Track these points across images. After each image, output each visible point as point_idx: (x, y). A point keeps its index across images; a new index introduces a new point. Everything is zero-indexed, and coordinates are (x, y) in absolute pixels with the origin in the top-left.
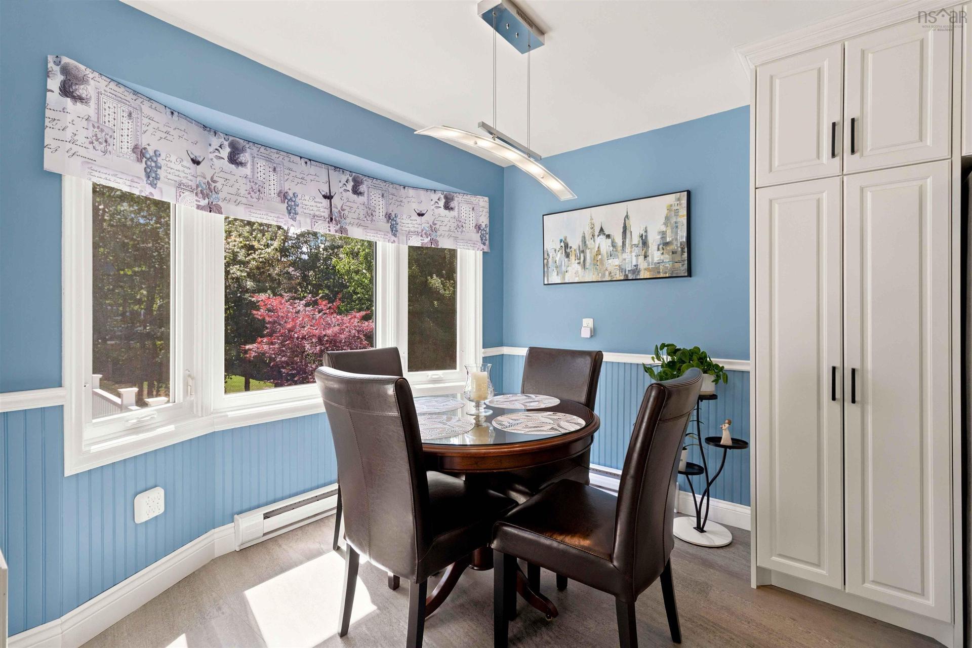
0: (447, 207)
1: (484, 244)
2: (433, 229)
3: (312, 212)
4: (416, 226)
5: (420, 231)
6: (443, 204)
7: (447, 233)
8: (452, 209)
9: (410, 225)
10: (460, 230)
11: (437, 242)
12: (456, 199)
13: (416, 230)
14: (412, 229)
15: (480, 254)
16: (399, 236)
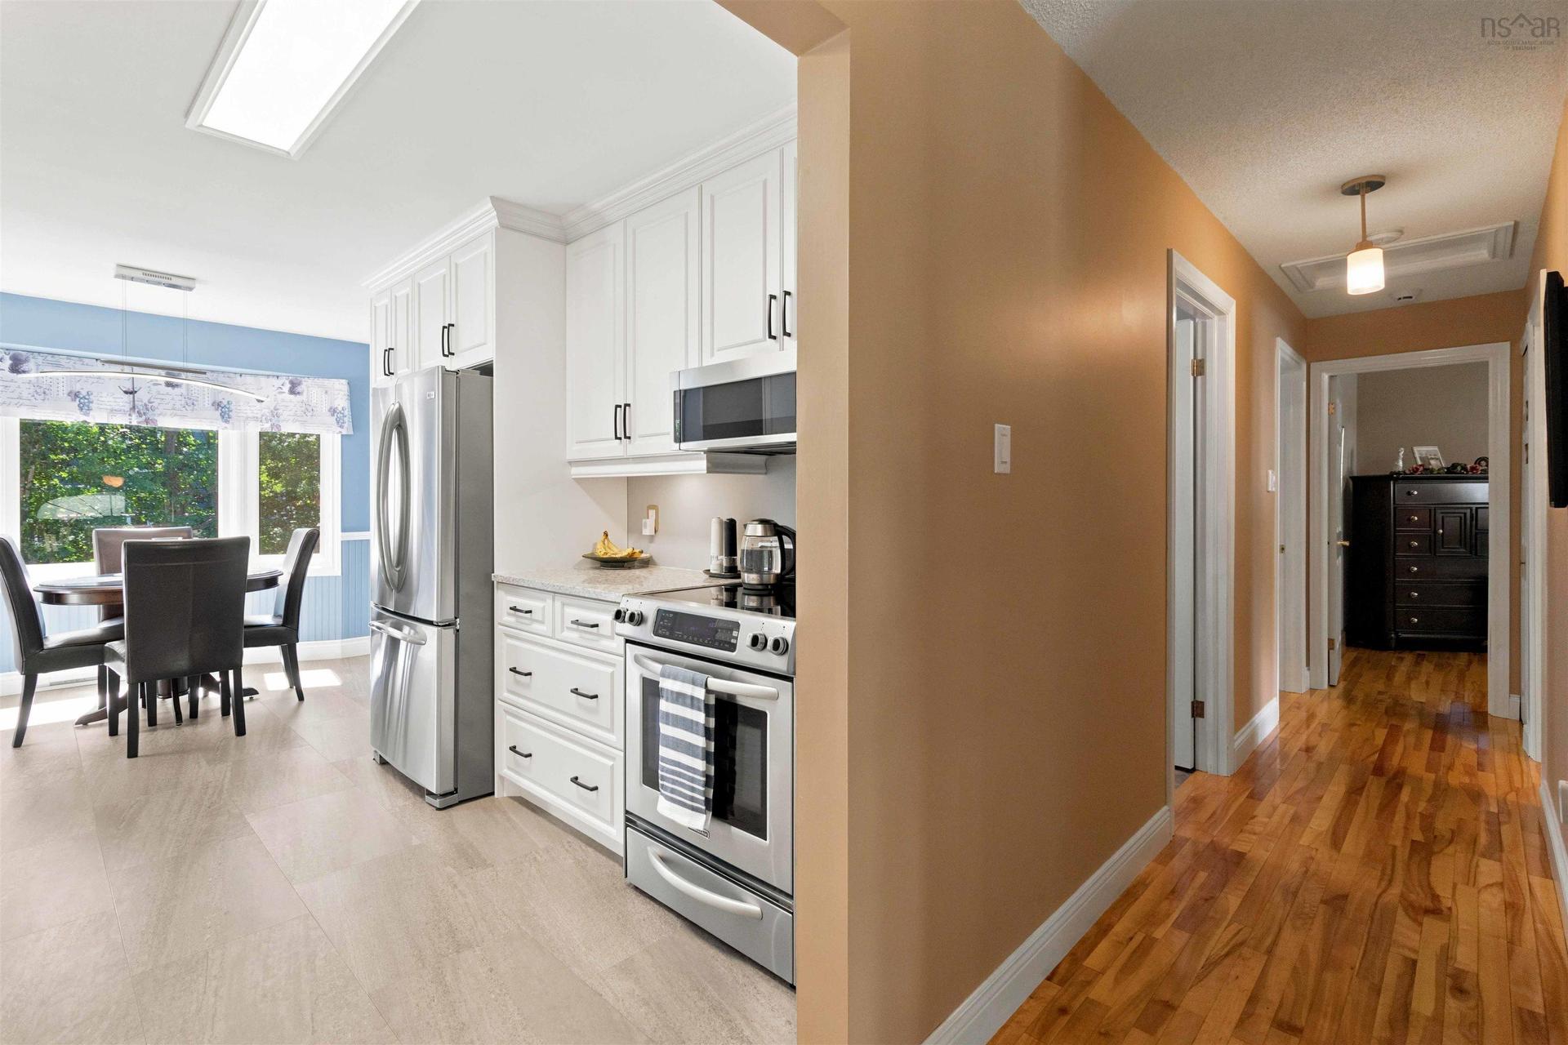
0: (292, 391)
1: (341, 427)
2: (275, 413)
3: (109, 407)
4: (255, 412)
5: (259, 416)
6: (288, 389)
7: (292, 418)
8: (299, 393)
9: (249, 412)
10: (310, 414)
11: (279, 427)
12: (304, 383)
13: (256, 415)
14: (251, 415)
15: (338, 438)
16: (233, 424)
